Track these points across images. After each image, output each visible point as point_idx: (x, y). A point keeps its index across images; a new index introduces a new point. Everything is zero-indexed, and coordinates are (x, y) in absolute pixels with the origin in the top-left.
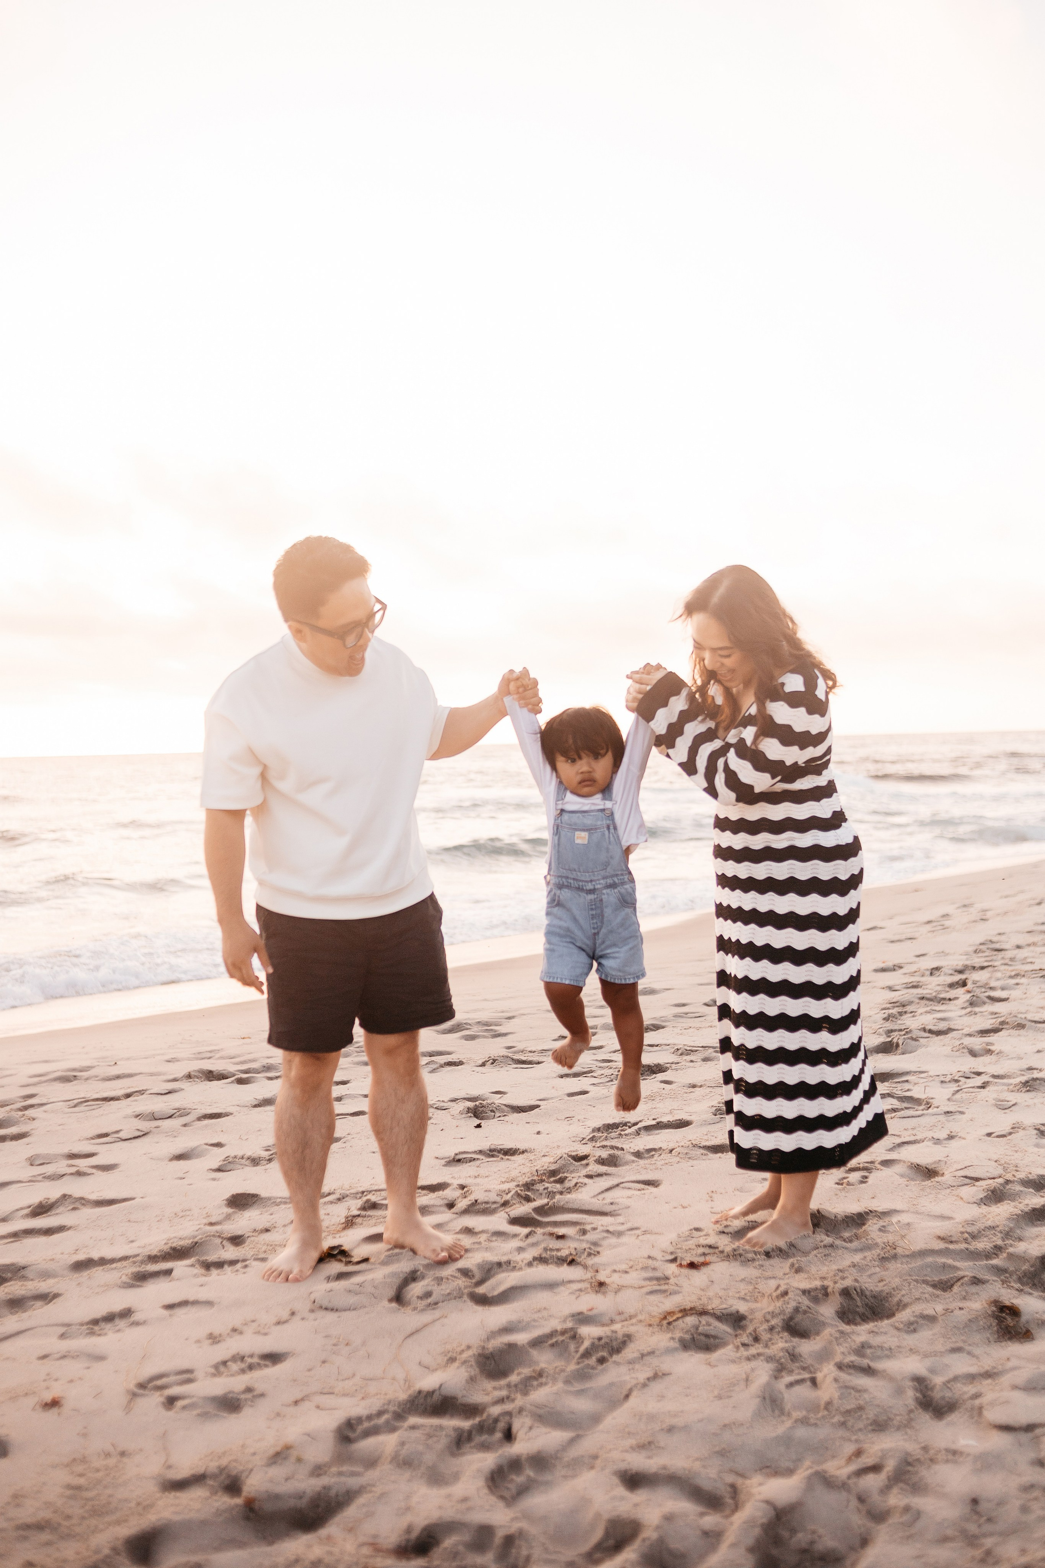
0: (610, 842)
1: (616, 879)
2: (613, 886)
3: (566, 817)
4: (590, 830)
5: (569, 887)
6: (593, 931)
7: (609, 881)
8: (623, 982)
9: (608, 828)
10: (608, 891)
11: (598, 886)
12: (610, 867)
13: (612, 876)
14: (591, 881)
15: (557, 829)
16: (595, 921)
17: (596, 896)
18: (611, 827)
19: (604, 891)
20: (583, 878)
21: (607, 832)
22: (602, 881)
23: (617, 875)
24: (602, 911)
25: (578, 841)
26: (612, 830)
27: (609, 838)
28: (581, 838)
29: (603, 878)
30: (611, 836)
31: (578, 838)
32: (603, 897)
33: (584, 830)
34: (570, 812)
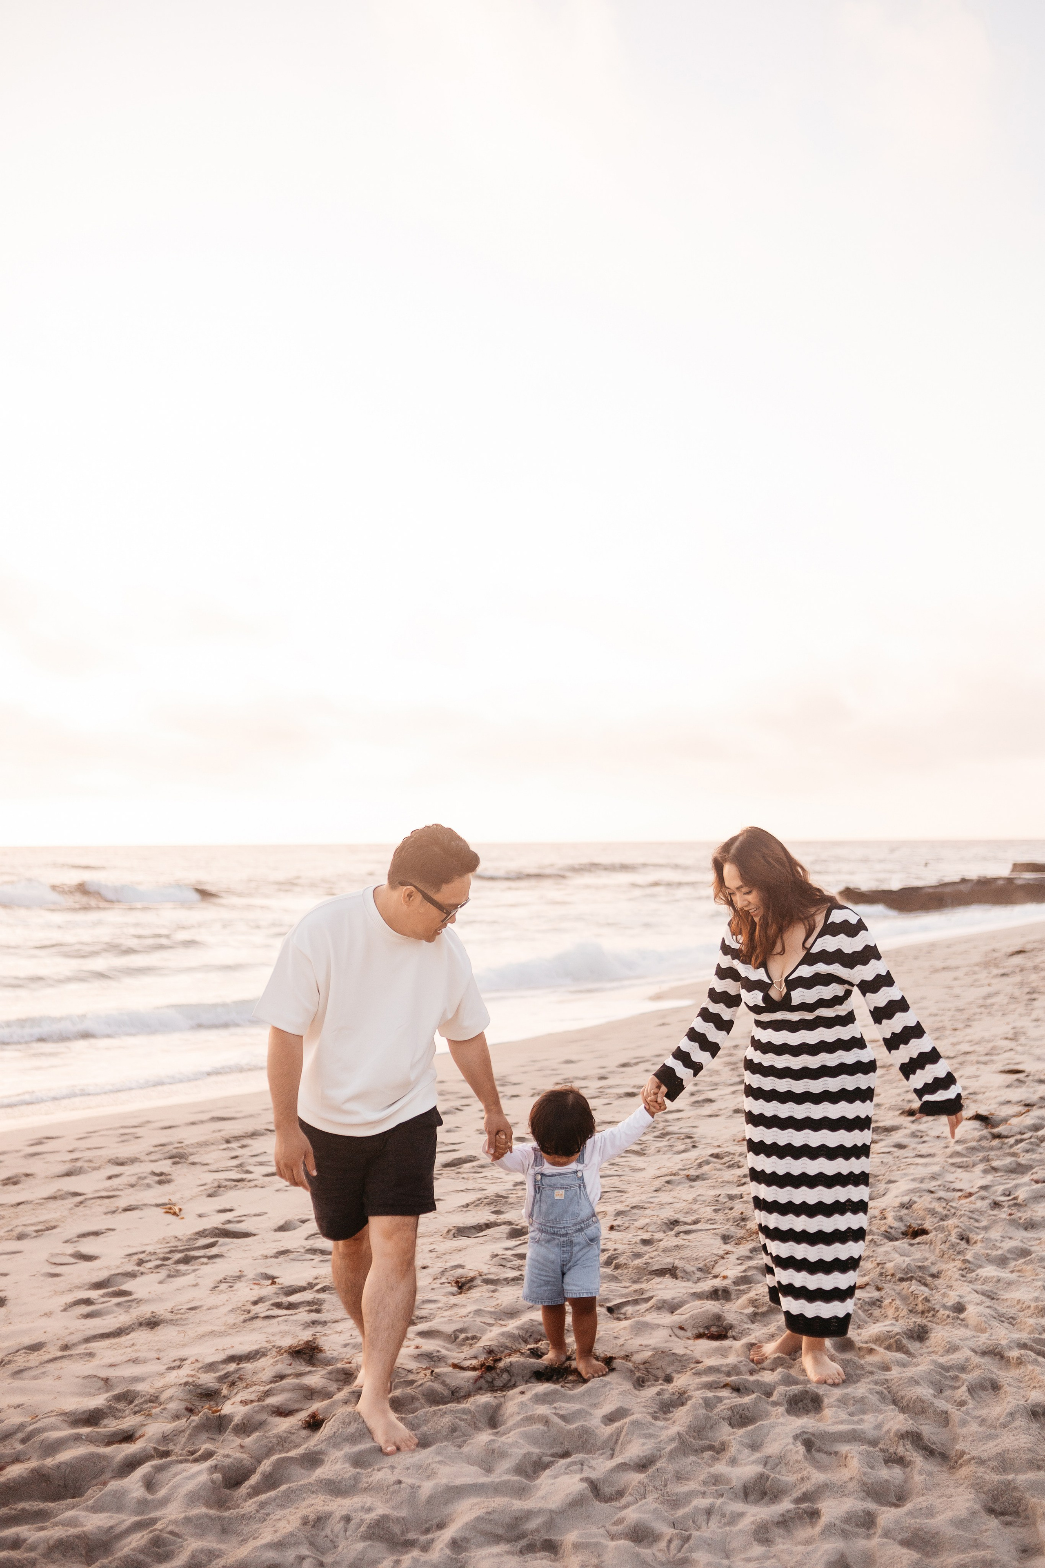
0: (581, 1198)
1: (583, 1225)
2: (581, 1230)
4: (567, 1188)
5: (546, 1232)
6: (563, 1263)
7: (578, 1227)
10: (577, 1234)
12: (580, 1216)
13: (580, 1223)
14: (564, 1228)
15: (537, 1188)
16: (565, 1256)
17: (567, 1239)
18: (581, 1185)
19: (574, 1235)
20: (556, 1226)
21: (578, 1190)
22: (573, 1228)
23: (585, 1222)
24: (571, 1249)
25: (556, 1197)
26: (582, 1189)
27: (580, 1194)
28: (559, 1194)
29: (574, 1226)
32: (573, 1238)
33: (561, 1189)
34: (549, 1176)
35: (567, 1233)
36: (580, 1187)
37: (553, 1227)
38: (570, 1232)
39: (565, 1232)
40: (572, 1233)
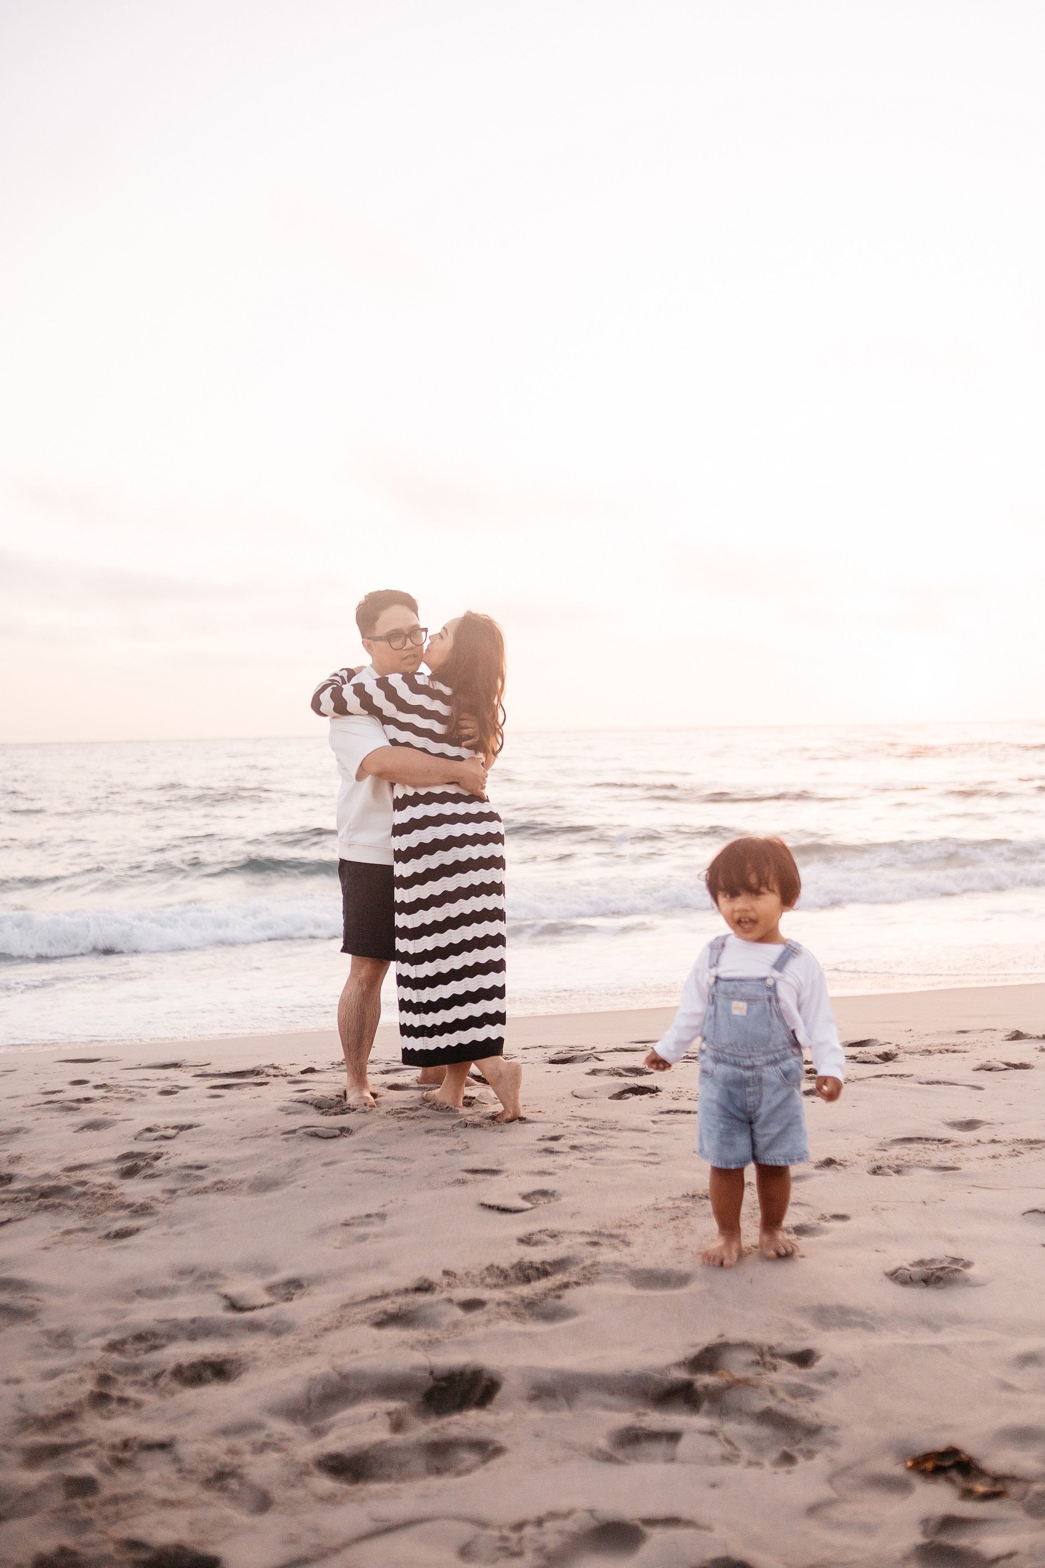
0: (771, 1015)
1: (777, 1056)
2: (775, 1062)
3: (721, 985)
4: (750, 1000)
5: (724, 1062)
7: (770, 1057)
8: (774, 1164)
9: (770, 1000)
10: (769, 1068)
11: (758, 1063)
12: (771, 1042)
13: (774, 1052)
15: (713, 998)
16: (752, 1100)
17: (754, 1073)
18: (773, 1000)
19: (765, 1069)
20: (740, 1054)
21: (769, 1005)
22: (762, 1058)
23: (780, 1050)
24: (761, 1089)
25: (735, 1012)
26: (774, 1003)
27: (771, 1010)
28: (739, 1008)
29: (763, 1055)
30: (773, 1009)
31: (736, 1008)
32: (763, 1074)
33: (742, 1000)
34: (726, 980)
35: (753, 1066)
37: (733, 1055)
39: (751, 1064)
40: (761, 1066)
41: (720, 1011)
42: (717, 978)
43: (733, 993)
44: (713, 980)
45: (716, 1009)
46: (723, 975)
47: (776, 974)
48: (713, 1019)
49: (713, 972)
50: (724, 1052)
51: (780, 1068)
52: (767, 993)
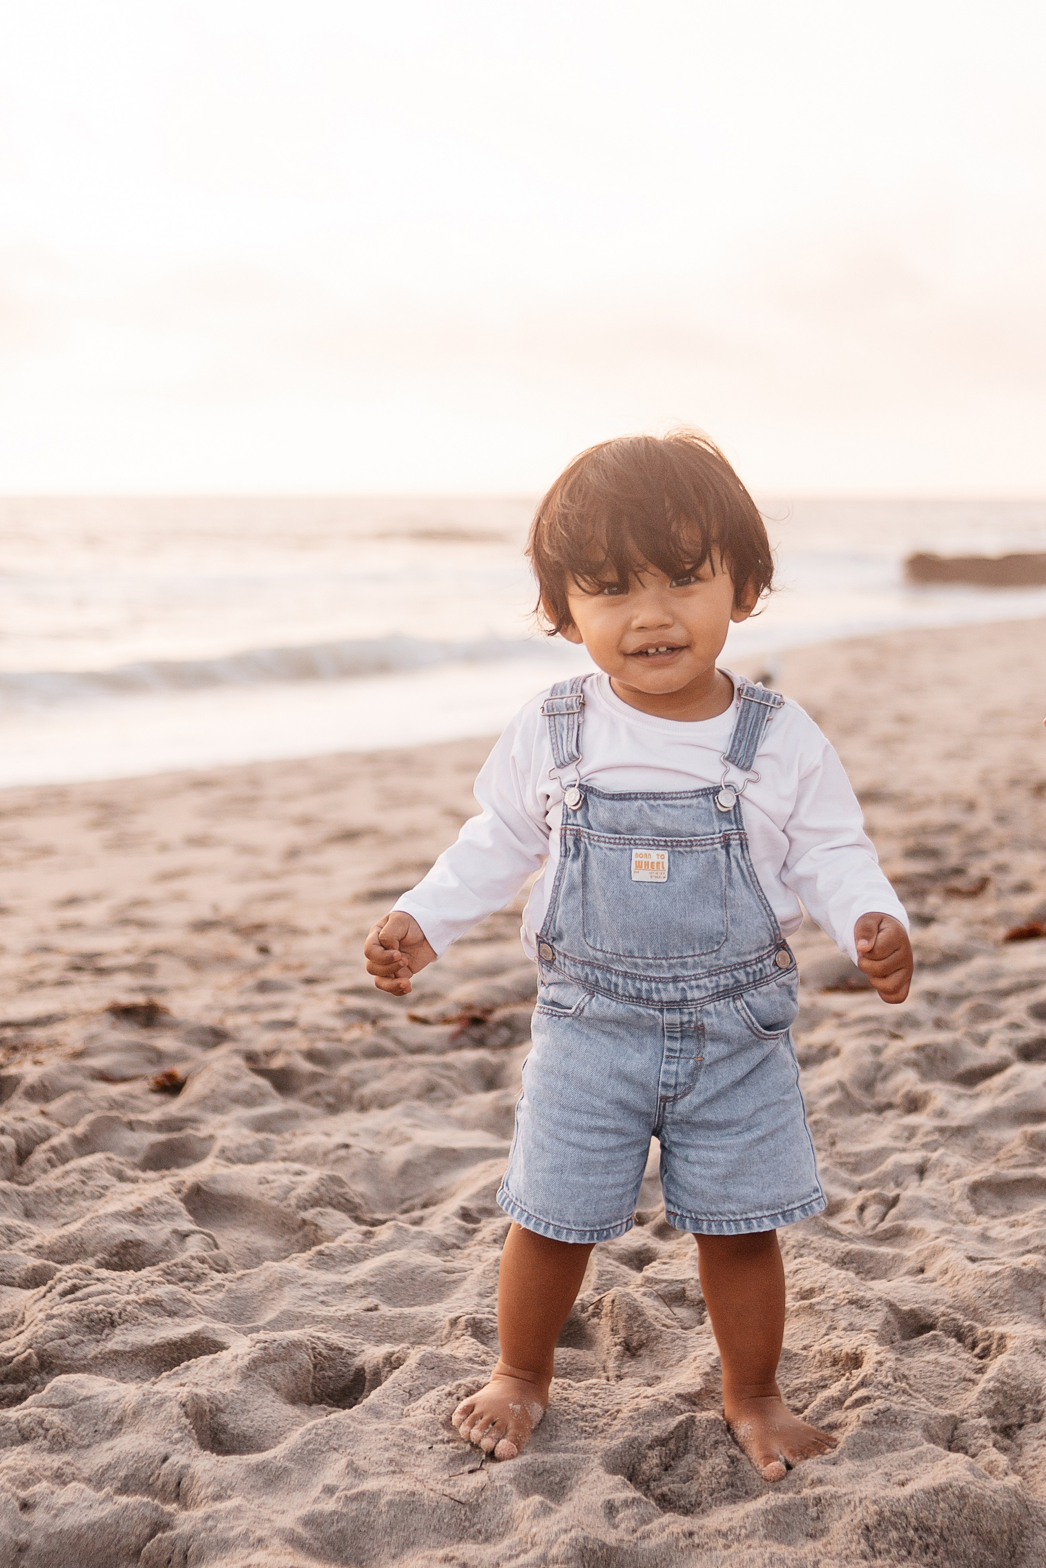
0: (730, 881)
1: (741, 976)
2: (733, 992)
3: (601, 812)
4: (676, 844)
6: (662, 1092)
7: (724, 980)
8: (744, 1231)
9: (726, 842)
10: (721, 1005)
11: (694, 993)
12: (728, 945)
13: (735, 967)
14: (675, 979)
15: (577, 841)
16: (673, 1068)
17: (686, 1018)
18: (734, 845)
19: (710, 1007)
20: (649, 973)
21: (722, 856)
22: (705, 982)
23: (745, 964)
24: (698, 1050)
25: (637, 874)
26: (734, 851)
27: (729, 869)
28: (648, 865)
29: (709, 975)
30: (734, 864)
31: (639, 866)
32: (705, 1020)
33: (657, 845)
34: (613, 797)
35: (684, 1000)
36: (727, 846)
37: (634, 978)
38: (697, 994)
39: (678, 996)
40: (703, 1001)
41: (595, 872)
42: (587, 792)
43: (632, 830)
44: (573, 797)
45: (585, 867)
46: (605, 782)
47: (736, 776)
48: (580, 892)
49: (570, 775)
50: (609, 970)
51: (747, 1003)
52: (720, 826)
